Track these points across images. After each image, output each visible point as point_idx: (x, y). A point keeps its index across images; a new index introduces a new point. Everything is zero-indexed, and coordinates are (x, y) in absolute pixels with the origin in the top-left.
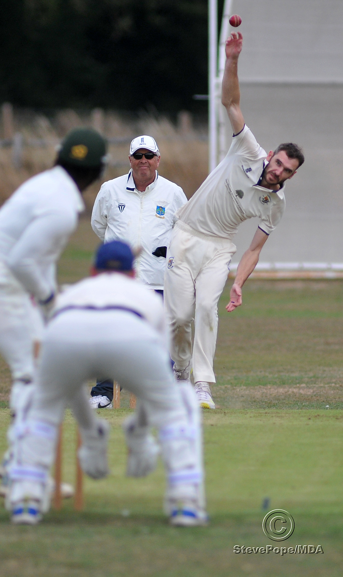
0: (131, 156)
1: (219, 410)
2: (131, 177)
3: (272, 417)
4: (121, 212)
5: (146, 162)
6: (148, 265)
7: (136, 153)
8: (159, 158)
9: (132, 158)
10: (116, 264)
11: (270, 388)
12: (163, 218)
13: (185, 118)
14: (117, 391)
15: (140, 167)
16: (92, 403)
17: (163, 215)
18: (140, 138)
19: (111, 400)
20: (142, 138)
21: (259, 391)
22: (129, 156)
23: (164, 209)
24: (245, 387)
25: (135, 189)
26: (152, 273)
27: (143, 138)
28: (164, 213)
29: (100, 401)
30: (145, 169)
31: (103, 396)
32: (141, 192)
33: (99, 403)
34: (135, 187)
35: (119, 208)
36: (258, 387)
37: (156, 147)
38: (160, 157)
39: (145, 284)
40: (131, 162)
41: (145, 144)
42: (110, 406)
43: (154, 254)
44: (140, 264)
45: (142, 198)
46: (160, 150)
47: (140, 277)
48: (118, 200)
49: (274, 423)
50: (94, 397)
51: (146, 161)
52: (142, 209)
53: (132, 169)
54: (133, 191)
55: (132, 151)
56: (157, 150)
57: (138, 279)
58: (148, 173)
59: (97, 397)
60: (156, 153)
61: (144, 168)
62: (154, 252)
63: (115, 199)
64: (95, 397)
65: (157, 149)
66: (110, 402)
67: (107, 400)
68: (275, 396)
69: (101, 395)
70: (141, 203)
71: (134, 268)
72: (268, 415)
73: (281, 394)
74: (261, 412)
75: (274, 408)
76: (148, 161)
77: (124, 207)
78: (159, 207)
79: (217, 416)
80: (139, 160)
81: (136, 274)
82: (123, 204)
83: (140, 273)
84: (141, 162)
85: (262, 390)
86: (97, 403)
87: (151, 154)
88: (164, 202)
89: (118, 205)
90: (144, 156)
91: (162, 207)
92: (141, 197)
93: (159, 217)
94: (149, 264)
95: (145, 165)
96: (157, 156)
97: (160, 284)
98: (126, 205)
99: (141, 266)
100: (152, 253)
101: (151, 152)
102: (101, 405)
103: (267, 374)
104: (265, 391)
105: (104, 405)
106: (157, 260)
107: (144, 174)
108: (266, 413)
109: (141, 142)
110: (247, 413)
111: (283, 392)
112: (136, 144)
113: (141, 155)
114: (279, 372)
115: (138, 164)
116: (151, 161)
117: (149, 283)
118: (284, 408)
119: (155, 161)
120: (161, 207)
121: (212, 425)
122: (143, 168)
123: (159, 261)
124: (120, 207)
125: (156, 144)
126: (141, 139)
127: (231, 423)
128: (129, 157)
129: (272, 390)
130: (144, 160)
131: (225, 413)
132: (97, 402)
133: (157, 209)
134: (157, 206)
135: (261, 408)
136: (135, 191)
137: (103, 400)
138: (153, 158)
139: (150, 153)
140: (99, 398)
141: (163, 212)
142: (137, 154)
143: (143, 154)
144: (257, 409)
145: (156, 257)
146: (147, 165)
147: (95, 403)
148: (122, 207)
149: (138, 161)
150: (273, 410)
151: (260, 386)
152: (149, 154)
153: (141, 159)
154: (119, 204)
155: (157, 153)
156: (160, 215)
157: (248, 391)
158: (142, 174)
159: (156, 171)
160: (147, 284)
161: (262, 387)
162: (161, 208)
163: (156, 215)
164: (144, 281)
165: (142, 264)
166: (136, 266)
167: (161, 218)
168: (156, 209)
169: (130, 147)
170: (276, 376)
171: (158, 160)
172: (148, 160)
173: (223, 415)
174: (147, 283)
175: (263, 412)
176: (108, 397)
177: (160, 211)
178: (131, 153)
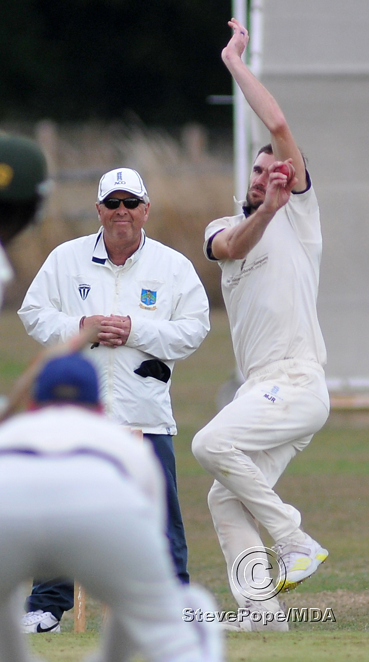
0: (101, 203)
1: (254, 634)
2: (101, 240)
3: (345, 644)
4: (84, 300)
5: (126, 214)
6: (128, 391)
7: (109, 199)
8: (147, 207)
9: (102, 206)
10: (69, 391)
11: (342, 596)
12: (154, 310)
13: (195, 137)
14: (80, 603)
15: (115, 222)
16: (26, 624)
17: (154, 303)
18: (115, 172)
19: (59, 620)
20: (118, 173)
21: (323, 601)
22: (97, 203)
23: (154, 293)
24: (299, 595)
25: (106, 260)
26: (134, 405)
27: (121, 173)
28: (155, 301)
29: (39, 620)
30: (123, 226)
31: (44, 612)
32: (116, 266)
33: (38, 624)
34: (107, 257)
35: (80, 291)
36: (321, 594)
37: (143, 187)
38: (149, 204)
39: (122, 424)
40: (100, 214)
41: (123, 183)
42: (58, 629)
43: (136, 372)
44: (114, 389)
45: (118, 277)
46: (149, 194)
47: (113, 412)
48: (79, 278)
49: (349, 656)
50: (29, 613)
51: (127, 212)
52: (117, 295)
53: (102, 226)
54: (104, 264)
55: (102, 195)
56: (145, 193)
57: (110, 415)
58: (130, 232)
59: (35, 613)
60: (142, 198)
61: (123, 223)
62: (137, 368)
63: (75, 275)
64: (32, 612)
65: (145, 191)
66: (57, 622)
67: (52, 618)
68: (351, 608)
69: (43, 610)
70: (116, 285)
71: (103, 397)
72: (339, 641)
73: (361, 605)
74: (326, 635)
75: (348, 629)
76: (129, 212)
77: (88, 291)
78: (146, 290)
79: (252, 644)
80: (115, 210)
81: (106, 406)
82: (86, 285)
83: (113, 405)
84: (117, 213)
85: (327, 599)
86: (34, 624)
87: (134, 200)
88: (154, 283)
89: (78, 286)
90: (122, 203)
91: (151, 290)
92: (116, 275)
93: (146, 308)
94: (129, 389)
95: (124, 219)
96: (144, 203)
97: (148, 423)
98: (91, 287)
99: (115, 393)
100: (133, 371)
101: (134, 196)
102: (43, 627)
103: (337, 572)
104: (333, 600)
105: (47, 628)
106: (141, 382)
107: (122, 234)
108: (335, 638)
109: (117, 179)
110: (303, 638)
111: (365, 602)
112: (109, 183)
113: (117, 202)
114: (357, 567)
115: (112, 217)
116: (134, 212)
117: (129, 422)
118: (366, 629)
119: (141, 212)
120: (149, 291)
121: (243, 659)
122: (120, 223)
123: (146, 384)
124: (82, 290)
125: (143, 182)
126: (116, 174)
127: (275, 656)
128: (97, 205)
129: (345, 598)
130: (123, 210)
131: (264, 638)
132: (35, 622)
133: (142, 294)
134: (143, 290)
135: (327, 629)
136: (107, 264)
137: (45, 618)
138: (137, 206)
139: (131, 198)
140: (38, 615)
141: (153, 299)
142: (111, 200)
143: (120, 200)
144: (319, 632)
145: (141, 377)
146: (128, 218)
147: (33, 622)
148: (84, 290)
149: (111, 212)
150: (347, 633)
151: (325, 591)
152: (132, 200)
153: (118, 208)
154: (80, 285)
155: (144, 198)
156: (148, 305)
157: (304, 601)
158: (119, 234)
159: (142, 230)
160: (126, 423)
161: (329, 593)
162: (149, 293)
163: (141, 305)
164: (120, 418)
165: (116, 390)
166: (106, 393)
167: (149, 309)
168: (140, 295)
169: (98, 189)
170: (352, 574)
171: (146, 211)
172: (130, 210)
173: (261, 641)
174: (127, 421)
175: (329, 636)
176: (53, 614)
177: (148, 298)
178: (101, 199)
